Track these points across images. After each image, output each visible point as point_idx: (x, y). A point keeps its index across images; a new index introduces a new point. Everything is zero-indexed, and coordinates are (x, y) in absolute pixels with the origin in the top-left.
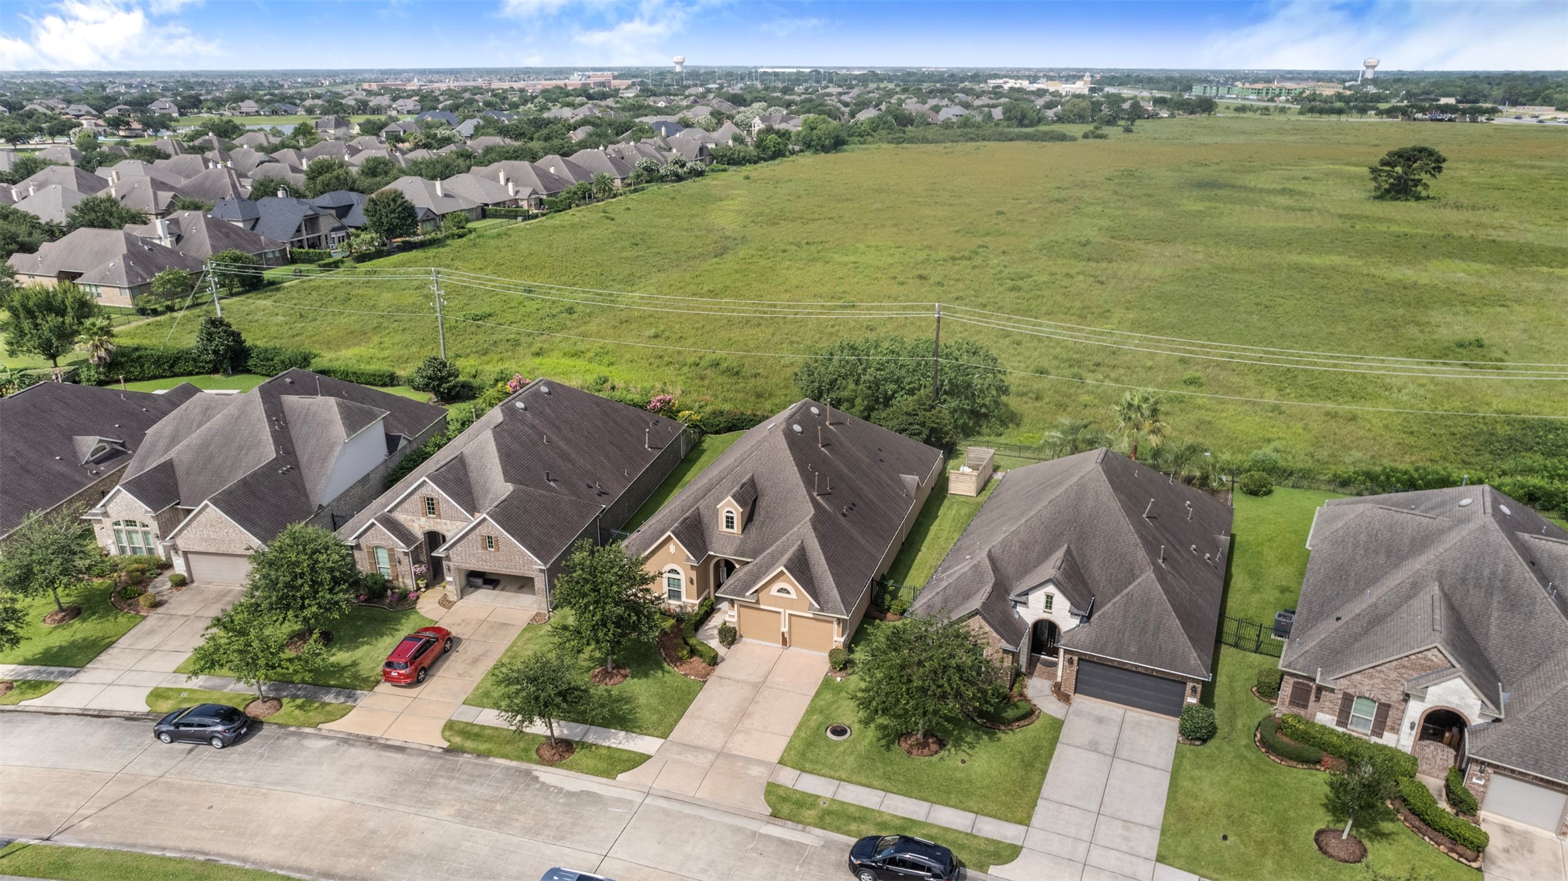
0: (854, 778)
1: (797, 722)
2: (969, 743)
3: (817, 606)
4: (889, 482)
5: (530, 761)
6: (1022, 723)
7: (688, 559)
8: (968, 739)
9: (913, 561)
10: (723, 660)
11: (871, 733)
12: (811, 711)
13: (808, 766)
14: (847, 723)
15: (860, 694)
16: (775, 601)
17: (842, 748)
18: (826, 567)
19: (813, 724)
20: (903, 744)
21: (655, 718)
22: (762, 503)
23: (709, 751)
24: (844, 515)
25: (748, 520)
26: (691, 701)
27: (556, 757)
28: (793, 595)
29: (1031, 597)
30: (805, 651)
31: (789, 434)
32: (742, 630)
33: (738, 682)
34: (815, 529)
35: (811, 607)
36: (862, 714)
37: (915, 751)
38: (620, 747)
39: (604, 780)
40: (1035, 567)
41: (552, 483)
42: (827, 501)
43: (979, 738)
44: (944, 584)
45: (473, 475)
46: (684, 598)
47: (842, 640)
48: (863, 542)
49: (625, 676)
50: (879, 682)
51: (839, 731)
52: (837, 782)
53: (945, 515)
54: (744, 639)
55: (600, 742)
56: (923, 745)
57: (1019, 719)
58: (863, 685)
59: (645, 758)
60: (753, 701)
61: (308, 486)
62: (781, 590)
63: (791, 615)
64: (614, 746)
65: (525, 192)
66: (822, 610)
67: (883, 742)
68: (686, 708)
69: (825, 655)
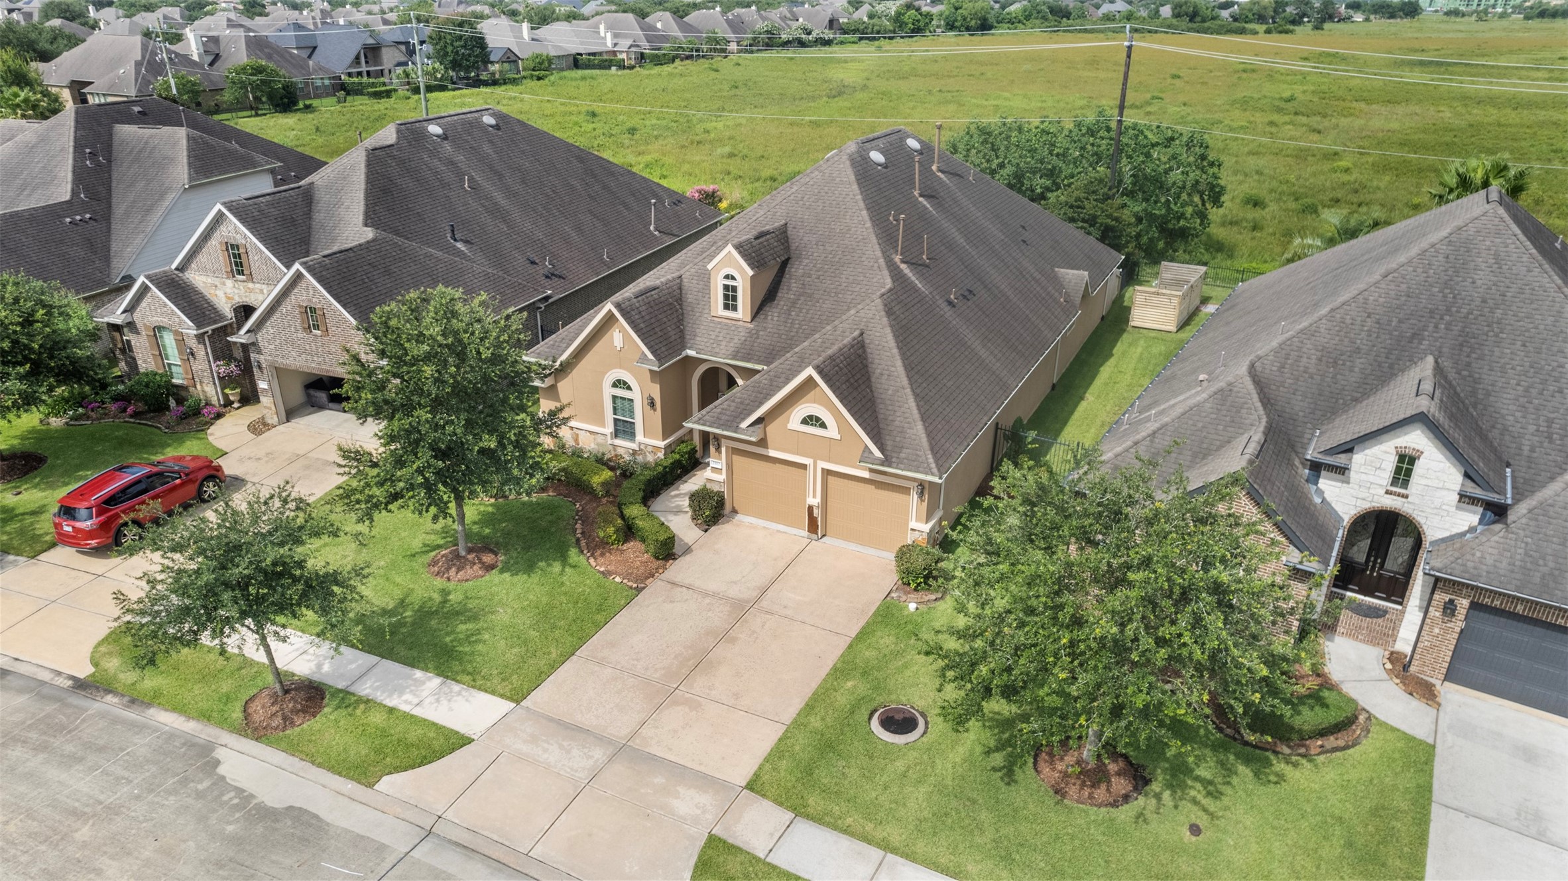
0: (920, 847)
1: (808, 692)
2: (1207, 783)
3: (877, 453)
4: (1037, 275)
5: (224, 723)
6: (1331, 741)
7: (643, 358)
8: (1203, 772)
9: (1072, 413)
10: (688, 550)
11: (975, 735)
12: (841, 671)
13: (814, 801)
14: (920, 704)
15: (952, 644)
16: (798, 442)
17: (900, 765)
18: (905, 381)
19: (842, 699)
20: (1046, 770)
21: (513, 654)
22: (796, 271)
23: (601, 739)
24: (950, 303)
25: (766, 299)
26: (599, 627)
27: (277, 721)
28: (833, 432)
29: (1358, 459)
30: (853, 547)
31: (862, 166)
32: (736, 498)
33: (706, 594)
34: (889, 312)
35: (866, 455)
36: (952, 693)
37: (1073, 791)
38: (417, 712)
39: (349, 786)
40: (1356, 400)
41: (459, 245)
42: (921, 276)
43: (1230, 772)
44: (1152, 426)
45: (319, 216)
46: (640, 437)
47: (926, 527)
48: (983, 353)
49: (490, 568)
50: (1000, 619)
51: (900, 723)
52: (876, 854)
53: (1124, 353)
54: (739, 517)
55: (380, 697)
56: (1095, 776)
57: (1323, 733)
58: (961, 622)
59: (456, 741)
60: (725, 636)
61: (114, 247)
62: (810, 420)
63: (827, 473)
64: (405, 708)
65: (624, 44)
66: (887, 461)
67: (998, 759)
68: (583, 640)
69: (889, 557)
